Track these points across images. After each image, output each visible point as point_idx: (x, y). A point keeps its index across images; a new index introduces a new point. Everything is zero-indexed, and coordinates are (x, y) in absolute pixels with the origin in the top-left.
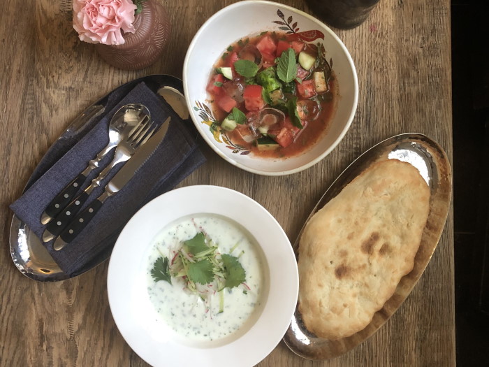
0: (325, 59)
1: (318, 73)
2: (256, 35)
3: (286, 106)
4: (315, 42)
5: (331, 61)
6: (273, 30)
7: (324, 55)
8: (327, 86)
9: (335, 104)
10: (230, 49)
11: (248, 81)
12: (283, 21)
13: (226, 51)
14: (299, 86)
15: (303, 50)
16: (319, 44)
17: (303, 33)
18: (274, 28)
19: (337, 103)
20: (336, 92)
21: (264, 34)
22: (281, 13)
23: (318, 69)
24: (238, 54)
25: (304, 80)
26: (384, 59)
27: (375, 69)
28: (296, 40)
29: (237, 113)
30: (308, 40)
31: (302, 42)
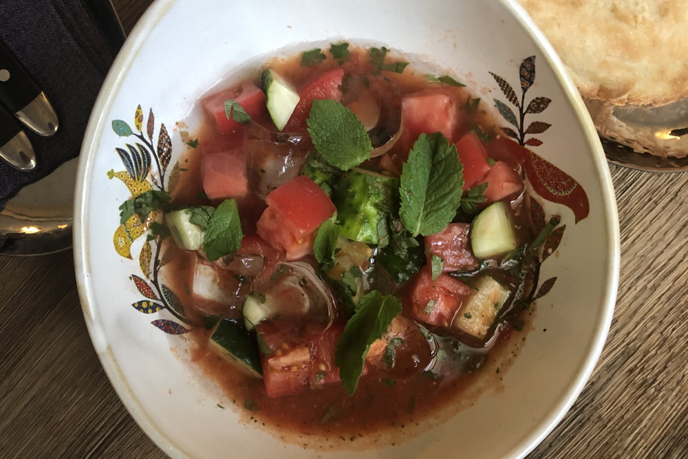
0: (538, 265)
1: (496, 284)
2: (426, 71)
3: (355, 299)
4: (551, 208)
5: (550, 283)
6: (477, 93)
7: (546, 255)
8: (490, 332)
9: (473, 388)
10: (340, 50)
11: (315, 164)
12: (519, 94)
13: (325, 48)
14: (425, 277)
15: (506, 201)
16: (556, 220)
17: (541, 162)
18: (484, 91)
19: (480, 391)
20: (498, 364)
21: (449, 84)
22: (532, 71)
23: (504, 277)
24: (345, 80)
25: (448, 274)
26: (671, 366)
27: (631, 371)
28: (510, 164)
29: (228, 218)
30: (537, 187)
31: (518, 180)
